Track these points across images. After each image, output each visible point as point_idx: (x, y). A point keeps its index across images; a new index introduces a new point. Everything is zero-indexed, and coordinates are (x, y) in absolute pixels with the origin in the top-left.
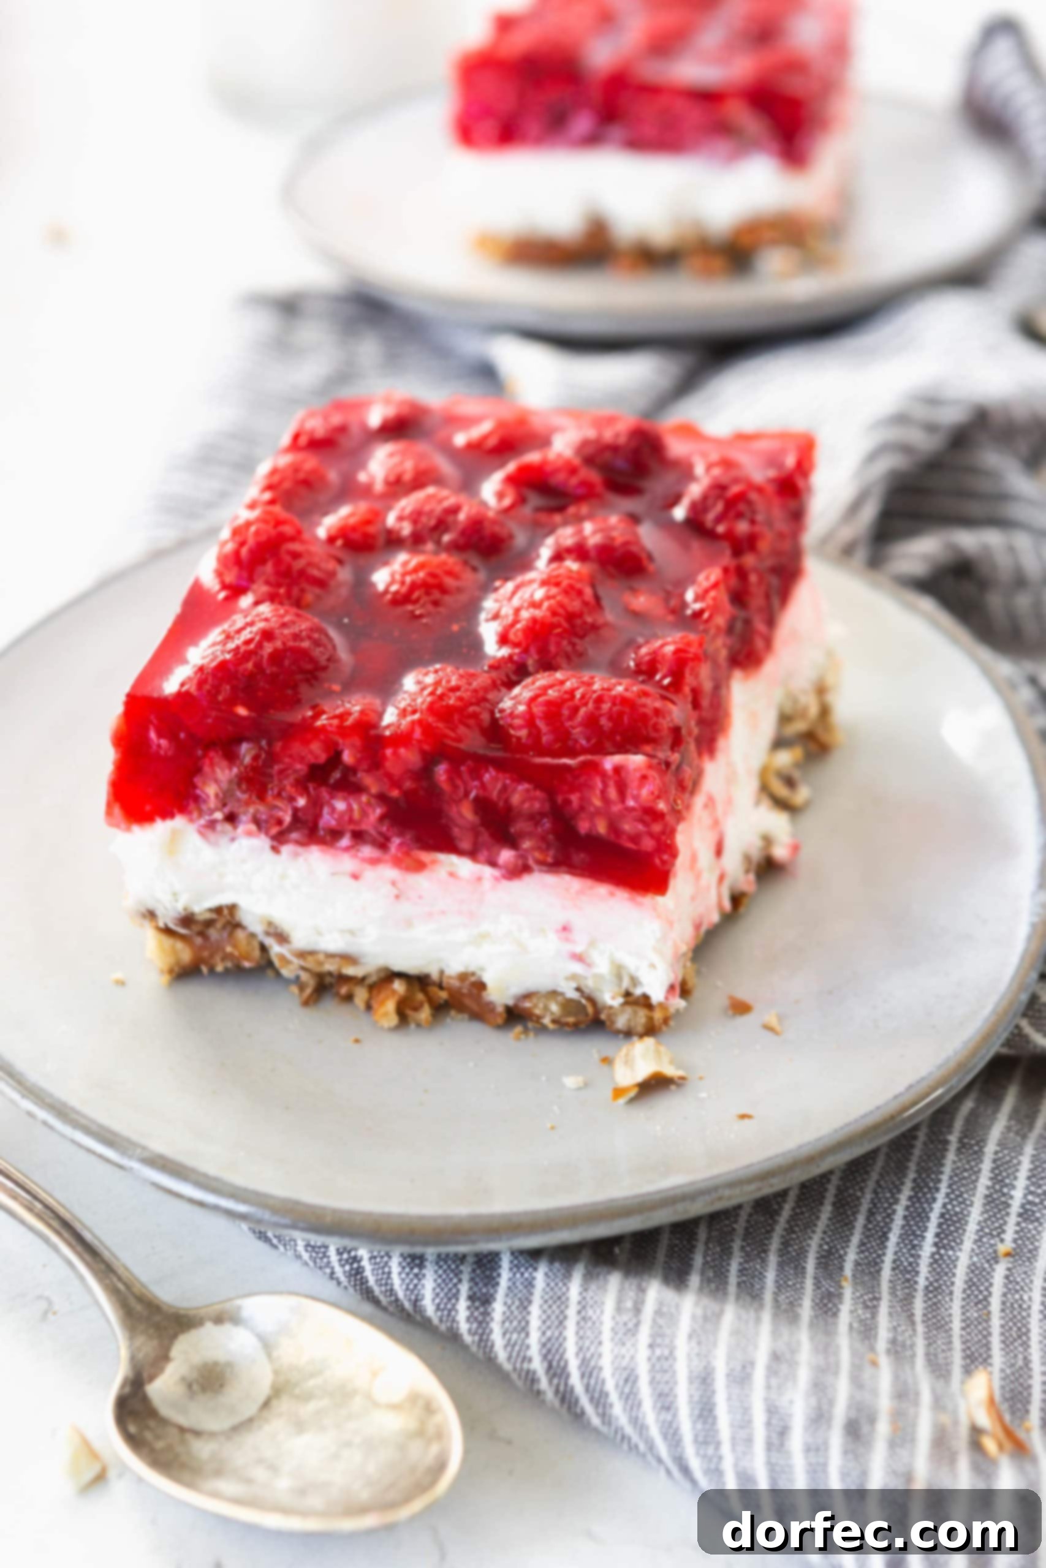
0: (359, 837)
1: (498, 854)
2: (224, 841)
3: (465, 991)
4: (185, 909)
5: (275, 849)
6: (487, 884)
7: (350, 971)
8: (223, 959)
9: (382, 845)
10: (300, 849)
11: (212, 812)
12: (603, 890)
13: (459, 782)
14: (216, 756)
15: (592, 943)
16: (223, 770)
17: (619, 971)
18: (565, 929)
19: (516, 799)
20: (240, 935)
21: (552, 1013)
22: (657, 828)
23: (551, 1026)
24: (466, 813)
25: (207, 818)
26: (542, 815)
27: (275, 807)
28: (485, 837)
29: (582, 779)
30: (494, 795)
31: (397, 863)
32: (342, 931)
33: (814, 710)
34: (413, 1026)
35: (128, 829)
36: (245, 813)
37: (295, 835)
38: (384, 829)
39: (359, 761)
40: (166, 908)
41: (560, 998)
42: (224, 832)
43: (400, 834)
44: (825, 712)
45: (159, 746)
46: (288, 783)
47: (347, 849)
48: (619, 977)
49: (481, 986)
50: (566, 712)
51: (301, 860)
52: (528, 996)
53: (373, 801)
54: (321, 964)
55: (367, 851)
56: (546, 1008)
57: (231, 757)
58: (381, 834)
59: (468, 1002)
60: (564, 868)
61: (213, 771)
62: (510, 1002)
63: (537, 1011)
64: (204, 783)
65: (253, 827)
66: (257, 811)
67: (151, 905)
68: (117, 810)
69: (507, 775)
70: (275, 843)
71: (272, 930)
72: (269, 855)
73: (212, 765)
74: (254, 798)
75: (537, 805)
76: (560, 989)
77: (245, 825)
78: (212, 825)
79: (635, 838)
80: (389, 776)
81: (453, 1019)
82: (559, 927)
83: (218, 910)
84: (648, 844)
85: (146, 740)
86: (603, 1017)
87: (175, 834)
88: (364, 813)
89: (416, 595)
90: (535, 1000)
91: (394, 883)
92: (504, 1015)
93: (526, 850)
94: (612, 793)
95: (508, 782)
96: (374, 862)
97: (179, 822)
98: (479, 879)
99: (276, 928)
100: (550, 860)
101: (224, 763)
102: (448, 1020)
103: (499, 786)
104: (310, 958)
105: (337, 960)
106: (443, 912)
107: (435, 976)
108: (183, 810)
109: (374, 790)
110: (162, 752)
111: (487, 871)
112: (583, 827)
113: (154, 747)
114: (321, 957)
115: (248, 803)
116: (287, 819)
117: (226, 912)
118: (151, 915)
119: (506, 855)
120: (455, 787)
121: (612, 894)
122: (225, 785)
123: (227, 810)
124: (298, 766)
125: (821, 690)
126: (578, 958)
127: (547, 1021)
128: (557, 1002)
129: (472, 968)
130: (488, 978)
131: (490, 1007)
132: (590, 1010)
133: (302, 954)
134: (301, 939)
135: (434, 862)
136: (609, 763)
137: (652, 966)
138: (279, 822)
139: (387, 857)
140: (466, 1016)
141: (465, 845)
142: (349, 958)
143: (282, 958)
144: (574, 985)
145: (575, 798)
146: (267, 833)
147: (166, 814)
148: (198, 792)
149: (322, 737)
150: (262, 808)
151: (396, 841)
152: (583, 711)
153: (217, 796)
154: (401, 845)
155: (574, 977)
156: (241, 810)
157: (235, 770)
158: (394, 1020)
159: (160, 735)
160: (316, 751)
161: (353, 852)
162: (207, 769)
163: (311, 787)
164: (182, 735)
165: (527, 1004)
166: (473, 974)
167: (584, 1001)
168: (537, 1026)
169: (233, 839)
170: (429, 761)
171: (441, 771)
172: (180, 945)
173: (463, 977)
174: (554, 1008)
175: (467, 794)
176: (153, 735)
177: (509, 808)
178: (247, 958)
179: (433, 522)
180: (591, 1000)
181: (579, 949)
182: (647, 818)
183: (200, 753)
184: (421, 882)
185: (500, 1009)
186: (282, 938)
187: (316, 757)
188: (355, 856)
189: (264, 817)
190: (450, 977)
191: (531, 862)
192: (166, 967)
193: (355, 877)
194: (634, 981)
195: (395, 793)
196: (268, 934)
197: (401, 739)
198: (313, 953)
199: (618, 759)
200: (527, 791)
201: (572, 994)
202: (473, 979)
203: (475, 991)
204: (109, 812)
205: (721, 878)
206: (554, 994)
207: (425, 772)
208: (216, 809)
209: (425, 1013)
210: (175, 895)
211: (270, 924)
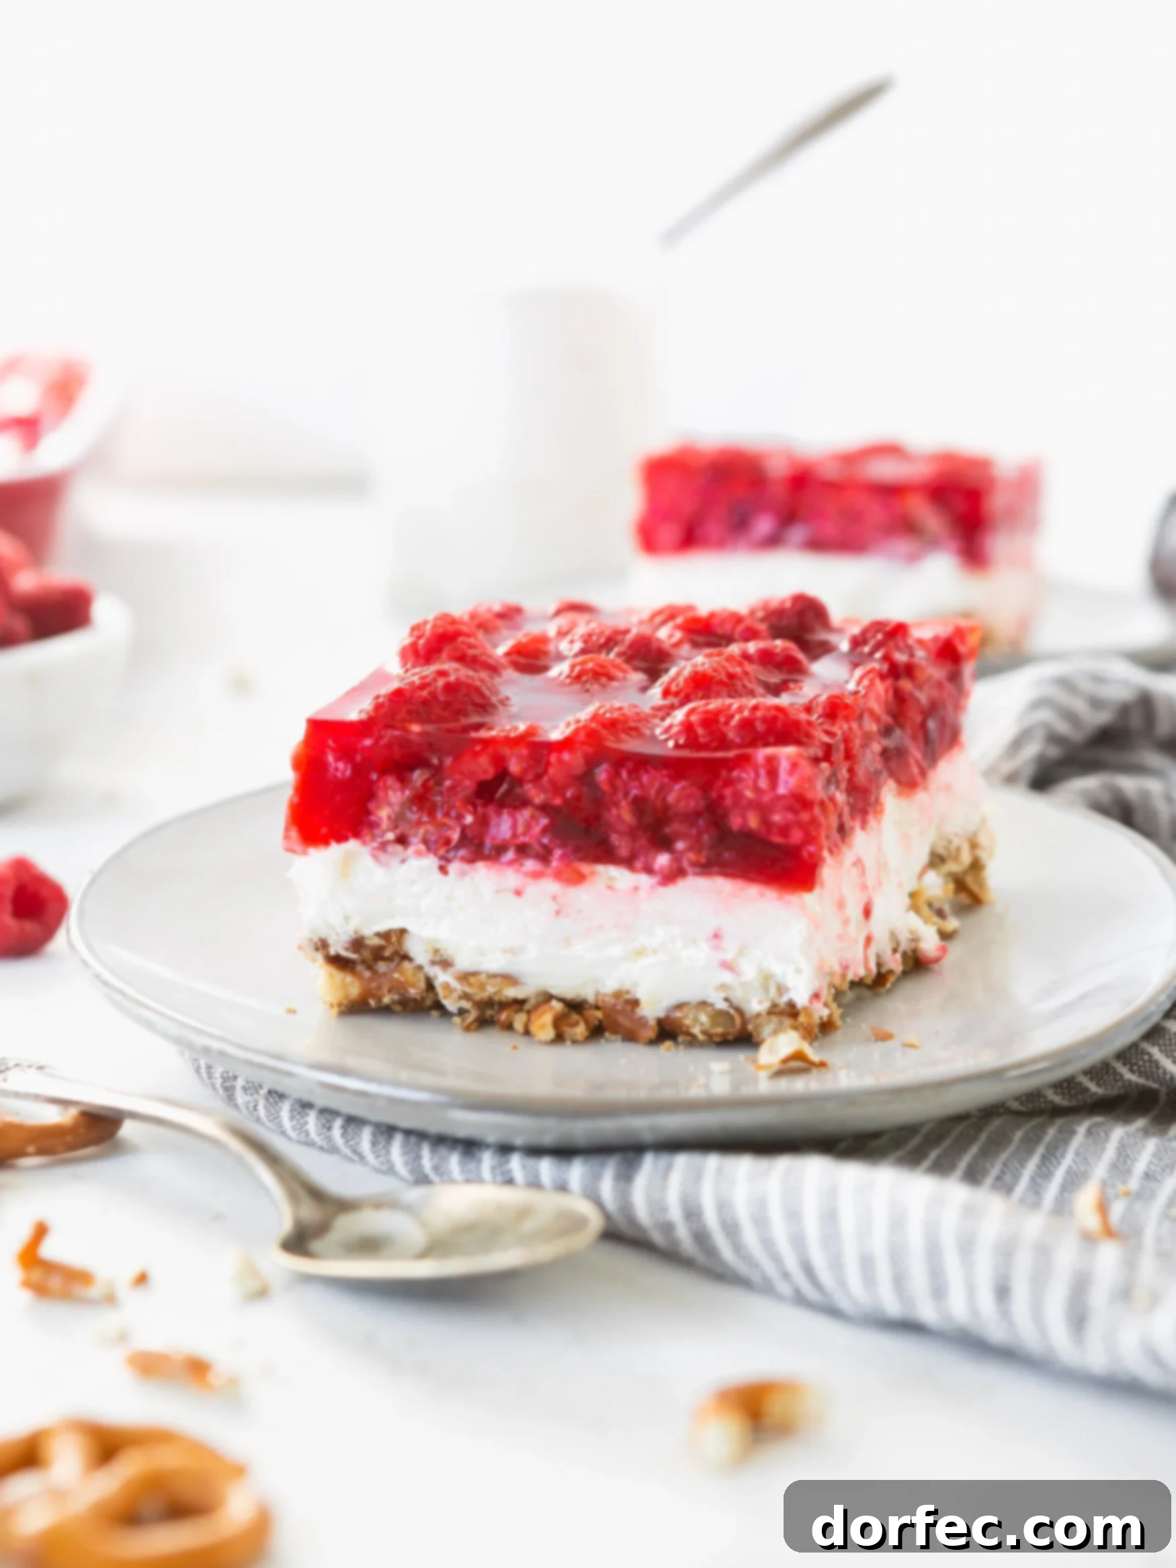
0: (523, 851)
1: (654, 858)
2: (395, 862)
3: (619, 1007)
4: (356, 932)
5: (443, 870)
6: (643, 894)
7: (511, 993)
8: (390, 991)
9: (544, 857)
10: (466, 867)
11: (385, 832)
12: (753, 891)
13: (618, 783)
14: (390, 781)
15: (741, 952)
16: (395, 791)
17: (766, 978)
18: (716, 936)
19: (671, 798)
20: (406, 965)
21: (702, 1024)
22: (805, 816)
23: (701, 1037)
24: (624, 814)
25: (379, 840)
26: (698, 814)
27: (443, 825)
28: (643, 841)
29: (735, 774)
30: (652, 793)
31: (558, 876)
32: (504, 951)
33: (966, 858)
34: (568, 1043)
35: (305, 853)
36: (415, 835)
37: (462, 852)
38: (545, 840)
39: (525, 771)
40: (337, 934)
41: (709, 1009)
42: (394, 854)
43: (563, 845)
44: (976, 866)
45: (336, 769)
46: (457, 802)
47: (511, 863)
48: (766, 989)
49: (635, 1003)
50: (722, 719)
51: (467, 879)
52: (680, 1006)
53: (537, 813)
54: (482, 986)
55: (530, 864)
56: (696, 1020)
57: (403, 781)
58: (544, 846)
59: (622, 1020)
60: (716, 869)
61: (386, 795)
62: (662, 1014)
63: (687, 1022)
64: (379, 807)
65: (422, 847)
66: (426, 832)
67: (323, 933)
68: (294, 833)
69: (665, 772)
70: (443, 863)
71: (437, 958)
72: (437, 875)
73: (386, 788)
74: (425, 819)
75: (692, 804)
76: (710, 1000)
77: (416, 844)
78: (383, 846)
79: (784, 830)
80: (553, 783)
81: (607, 1040)
82: (710, 933)
83: (386, 935)
84: (796, 836)
85: (324, 766)
86: (750, 1027)
87: (348, 860)
88: (528, 827)
89: (584, 678)
90: (685, 1010)
91: (554, 898)
92: (656, 1029)
93: (683, 853)
94: (763, 783)
95: (666, 780)
96: (536, 875)
97: (352, 845)
98: (636, 889)
99: (441, 955)
100: (703, 860)
101: (397, 785)
102: (603, 1041)
103: (657, 785)
104: (472, 980)
105: (498, 980)
106: (601, 927)
107: (591, 998)
108: (357, 835)
109: (539, 799)
110: (339, 774)
111: (644, 880)
112: (735, 822)
113: (332, 770)
114: (483, 977)
115: (419, 823)
116: (455, 836)
117: (394, 939)
118: (323, 945)
119: (663, 860)
120: (615, 789)
121: (762, 895)
122: (397, 808)
123: (398, 831)
124: (467, 783)
125: (974, 845)
126: (726, 966)
127: (696, 1031)
128: (707, 1014)
129: (626, 986)
130: (640, 994)
131: (642, 1022)
132: (738, 1021)
133: (465, 977)
134: (464, 962)
135: (593, 873)
136: (762, 753)
137: (798, 971)
138: (448, 842)
139: (549, 871)
140: (619, 1037)
141: (624, 852)
142: (510, 979)
143: (446, 986)
144: (723, 995)
145: (728, 792)
146: (435, 854)
147: (341, 838)
148: (373, 818)
149: (491, 750)
150: (430, 828)
151: (558, 853)
152: (737, 717)
153: (389, 817)
154: (563, 857)
155: (723, 987)
156: (412, 832)
157: (407, 793)
158: (550, 1033)
159: (337, 760)
160: (484, 767)
161: (516, 866)
162: (381, 794)
163: (479, 802)
164: (358, 758)
165: (678, 1014)
166: (628, 992)
167: (732, 1011)
168: (688, 1038)
169: (403, 861)
170: (591, 763)
171: (602, 774)
172: (349, 979)
173: (618, 995)
174: (704, 1018)
175: (626, 794)
176: (330, 758)
177: (666, 807)
178: (413, 986)
179: (602, 640)
180: (739, 1010)
181: (729, 956)
182: (797, 806)
183: (374, 776)
184: (581, 896)
185: (652, 1022)
186: (445, 964)
187: (485, 772)
188: (518, 871)
189: (433, 838)
190: (606, 995)
191: (685, 864)
192: (335, 1001)
193: (518, 893)
194: (781, 989)
195: (558, 801)
196: (433, 963)
197: (566, 744)
198: (475, 974)
199: (769, 751)
200: (684, 788)
201: (721, 1005)
202: (627, 997)
203: (628, 1008)
204: (287, 837)
205: (869, 940)
206: (703, 1004)
207: (586, 777)
208: (389, 830)
209: (580, 1030)
210: (347, 918)
211: (436, 951)
